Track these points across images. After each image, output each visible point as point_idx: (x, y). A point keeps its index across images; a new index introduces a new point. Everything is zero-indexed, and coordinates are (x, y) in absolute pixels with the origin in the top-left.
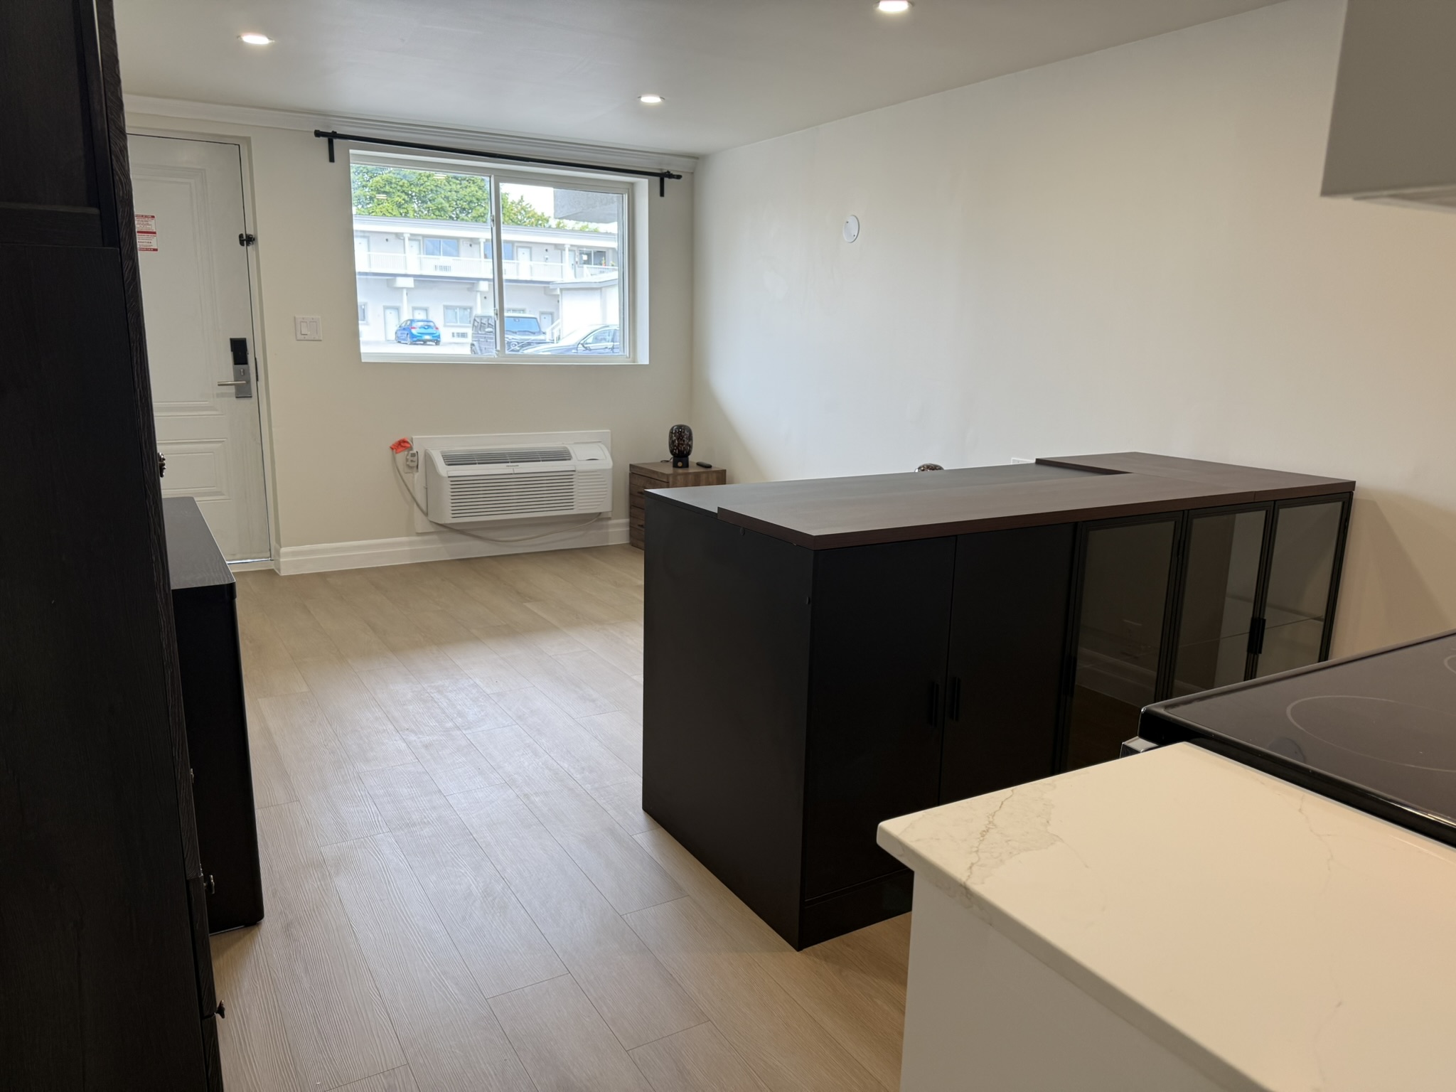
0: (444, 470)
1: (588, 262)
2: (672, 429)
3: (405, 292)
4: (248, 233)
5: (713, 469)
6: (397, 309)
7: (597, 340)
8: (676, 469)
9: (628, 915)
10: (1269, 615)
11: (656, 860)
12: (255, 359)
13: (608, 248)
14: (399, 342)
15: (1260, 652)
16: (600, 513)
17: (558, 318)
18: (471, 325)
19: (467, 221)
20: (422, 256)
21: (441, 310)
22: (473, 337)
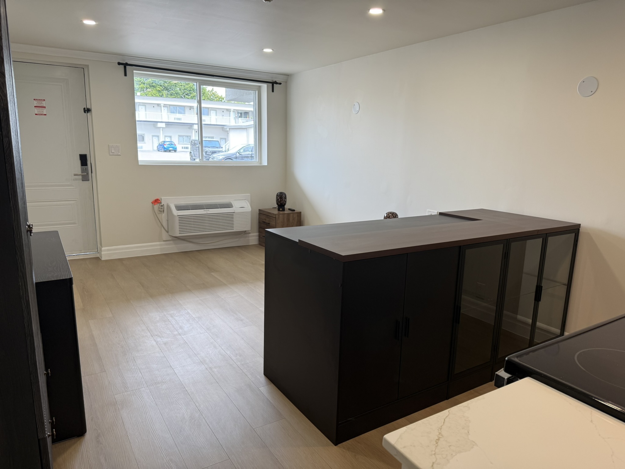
0: (176, 212)
1: (241, 117)
2: (277, 194)
3: (161, 129)
4: (88, 107)
5: (296, 212)
6: (158, 137)
7: (244, 151)
8: (279, 211)
9: (257, 428)
10: (544, 284)
11: (270, 400)
12: (91, 163)
13: (250, 111)
14: (159, 151)
15: (540, 301)
16: (246, 231)
17: (228, 141)
18: (190, 143)
19: (188, 98)
20: (169, 114)
21: (177, 137)
22: (191, 149)
